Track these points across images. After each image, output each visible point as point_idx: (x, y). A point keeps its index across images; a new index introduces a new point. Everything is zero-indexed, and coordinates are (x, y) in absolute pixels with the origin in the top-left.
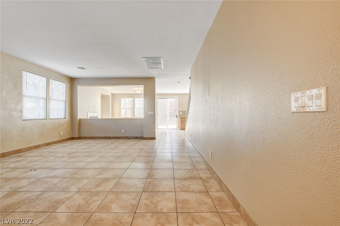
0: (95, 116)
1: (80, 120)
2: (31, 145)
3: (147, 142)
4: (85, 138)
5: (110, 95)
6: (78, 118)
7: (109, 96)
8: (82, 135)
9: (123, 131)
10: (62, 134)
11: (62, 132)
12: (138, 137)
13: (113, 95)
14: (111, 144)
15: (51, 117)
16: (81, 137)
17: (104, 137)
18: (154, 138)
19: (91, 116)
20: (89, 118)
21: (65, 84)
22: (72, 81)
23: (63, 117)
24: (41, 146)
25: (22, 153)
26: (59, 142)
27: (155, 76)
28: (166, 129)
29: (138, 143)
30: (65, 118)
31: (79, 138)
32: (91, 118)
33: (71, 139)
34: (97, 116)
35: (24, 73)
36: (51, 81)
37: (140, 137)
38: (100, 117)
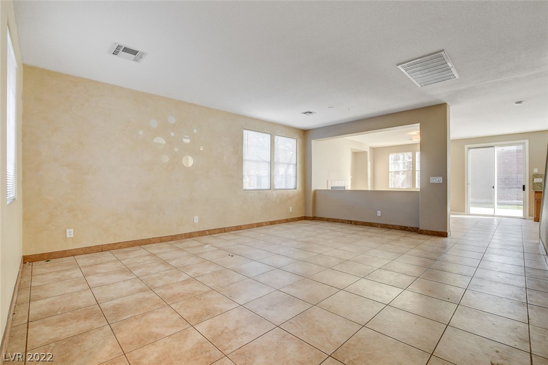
0: (340, 185)
1: (315, 191)
2: (253, 222)
3: (422, 241)
4: (321, 219)
5: (368, 150)
6: (313, 189)
7: (367, 152)
8: (319, 215)
9: (379, 214)
10: (291, 211)
11: (291, 208)
12: (407, 227)
13: (374, 150)
14: (352, 234)
15: (276, 187)
16: (316, 217)
17: (349, 221)
18: (444, 235)
19: (333, 186)
20: (330, 188)
21: (294, 141)
22: (305, 134)
23: (293, 187)
24: (264, 224)
25: (241, 231)
26: (287, 221)
27: (445, 101)
28: (491, 216)
29: (401, 239)
30: (295, 189)
31: (314, 218)
32: (334, 189)
33: (304, 218)
34: (344, 186)
35: (245, 132)
36: (276, 137)
37: (413, 228)
38: (349, 188)
